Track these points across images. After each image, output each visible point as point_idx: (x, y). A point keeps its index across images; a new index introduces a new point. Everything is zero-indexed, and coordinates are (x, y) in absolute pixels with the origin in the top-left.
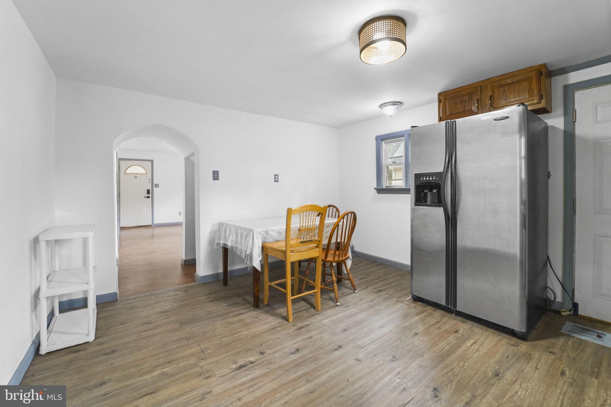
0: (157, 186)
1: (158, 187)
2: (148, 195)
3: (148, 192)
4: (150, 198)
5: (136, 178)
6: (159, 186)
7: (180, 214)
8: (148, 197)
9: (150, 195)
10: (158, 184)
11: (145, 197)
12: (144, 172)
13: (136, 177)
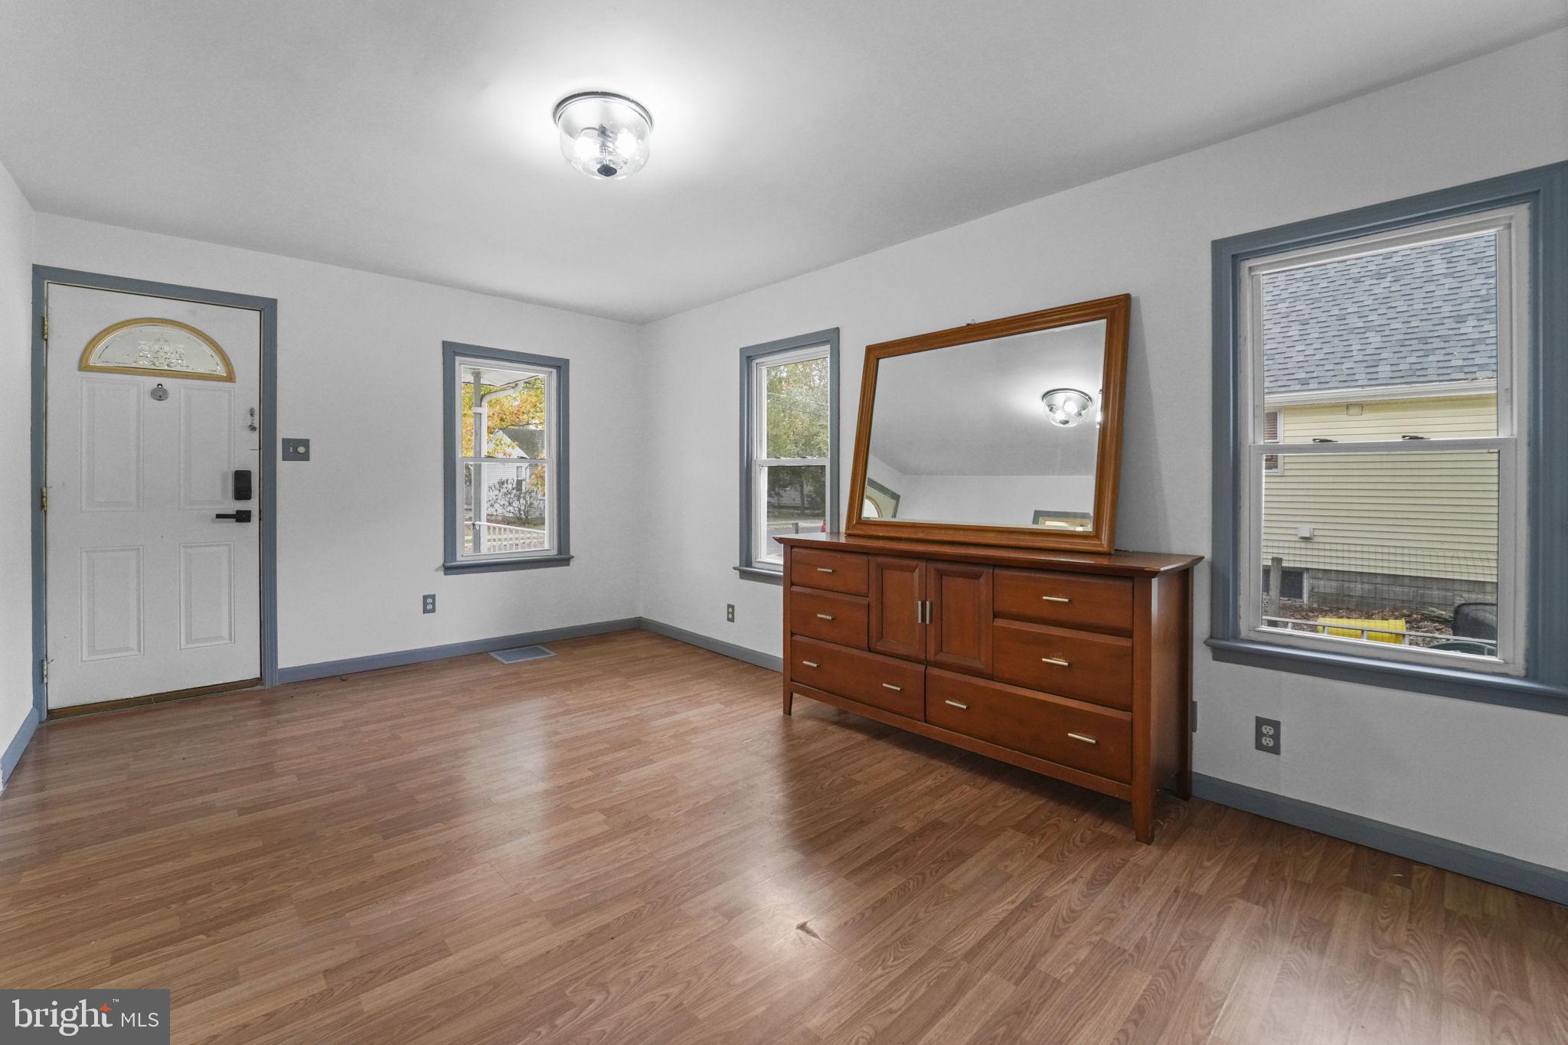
0: (298, 450)
1: (305, 457)
2: (242, 505)
3: (242, 485)
4: (253, 526)
5: (160, 398)
6: (312, 455)
7: (430, 607)
8: (243, 517)
9: (252, 505)
10: (305, 443)
11: (219, 516)
12: (213, 365)
13: (159, 394)
